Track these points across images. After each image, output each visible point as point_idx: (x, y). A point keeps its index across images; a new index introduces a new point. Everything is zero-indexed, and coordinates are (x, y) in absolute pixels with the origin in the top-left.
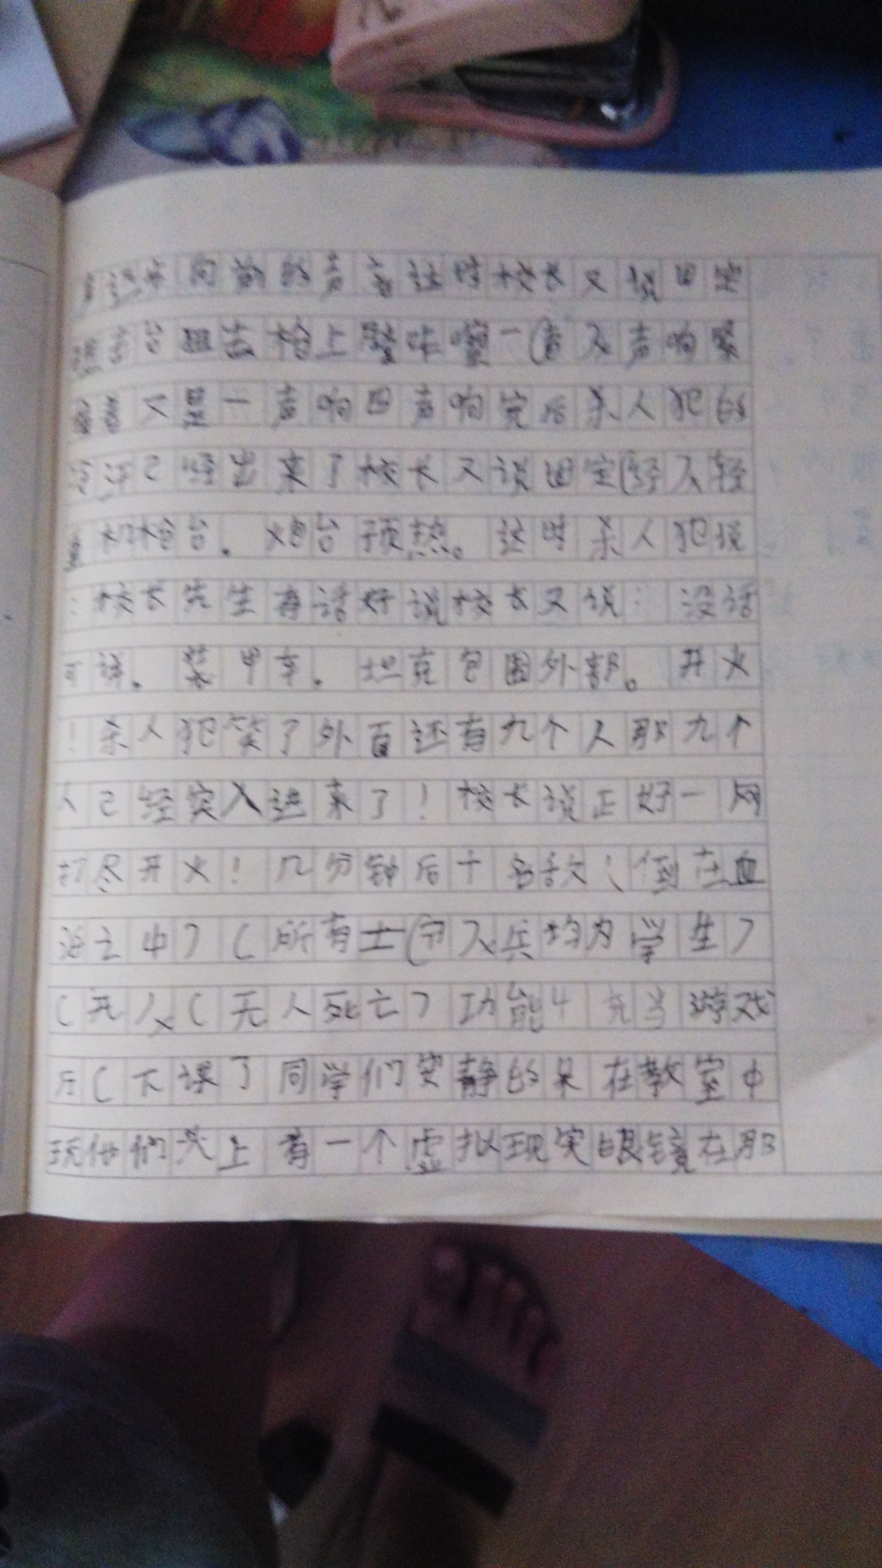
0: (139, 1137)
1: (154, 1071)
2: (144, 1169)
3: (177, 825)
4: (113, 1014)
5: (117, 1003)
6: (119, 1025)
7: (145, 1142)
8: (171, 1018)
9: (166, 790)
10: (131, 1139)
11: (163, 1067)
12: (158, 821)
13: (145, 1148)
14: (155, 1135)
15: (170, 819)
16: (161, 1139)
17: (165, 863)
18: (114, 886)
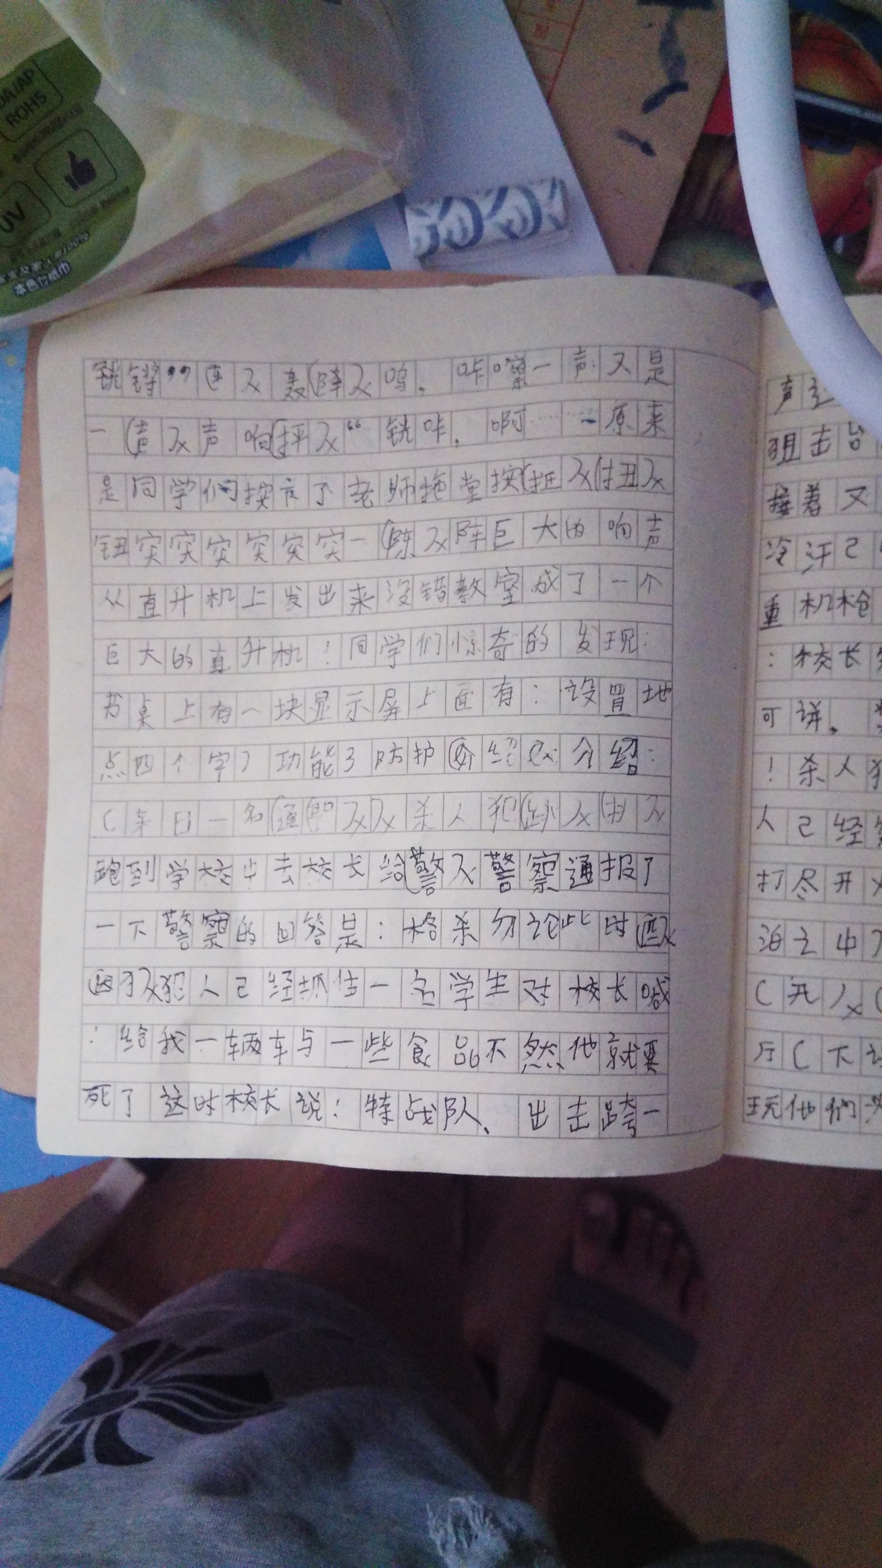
0: (833, 1100)
1: (846, 1047)
2: (836, 1125)
3: (865, 847)
4: (810, 999)
5: (814, 991)
6: (816, 1008)
7: (838, 1103)
8: (861, 1005)
9: (858, 818)
10: (827, 1100)
11: (854, 1045)
12: (852, 843)
13: (838, 1108)
14: (847, 1099)
15: (860, 842)
16: (851, 1102)
17: (855, 878)
18: (811, 895)
